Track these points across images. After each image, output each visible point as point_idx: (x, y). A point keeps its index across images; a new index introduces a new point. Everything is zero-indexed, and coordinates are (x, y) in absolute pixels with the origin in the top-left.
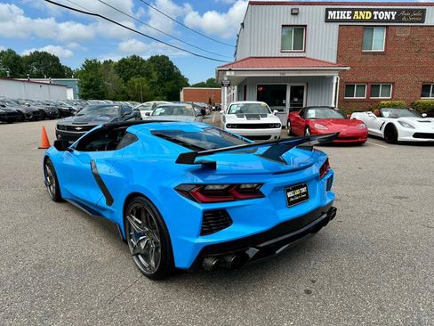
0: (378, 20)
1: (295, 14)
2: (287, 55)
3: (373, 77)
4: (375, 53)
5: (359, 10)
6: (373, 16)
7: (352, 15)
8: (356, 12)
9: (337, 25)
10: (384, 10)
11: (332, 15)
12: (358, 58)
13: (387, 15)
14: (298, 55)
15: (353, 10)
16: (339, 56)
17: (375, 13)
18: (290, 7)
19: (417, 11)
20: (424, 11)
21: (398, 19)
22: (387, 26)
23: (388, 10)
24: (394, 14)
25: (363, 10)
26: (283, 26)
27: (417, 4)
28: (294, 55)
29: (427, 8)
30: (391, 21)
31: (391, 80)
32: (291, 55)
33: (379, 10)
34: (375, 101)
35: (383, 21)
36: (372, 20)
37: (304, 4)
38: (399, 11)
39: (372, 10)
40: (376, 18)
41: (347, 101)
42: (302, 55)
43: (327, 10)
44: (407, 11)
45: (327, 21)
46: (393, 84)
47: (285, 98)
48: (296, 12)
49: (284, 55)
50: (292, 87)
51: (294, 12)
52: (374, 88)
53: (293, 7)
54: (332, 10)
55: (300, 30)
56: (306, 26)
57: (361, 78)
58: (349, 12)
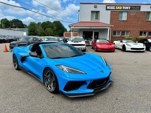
1: (95, 7)
2: (93, 21)
3: (122, 29)
4: (123, 21)
5: (117, 6)
6: (122, 8)
7: (115, 8)
8: (117, 7)
9: (110, 11)
10: (126, 6)
11: (108, 7)
12: (117, 22)
14: (97, 21)
15: (116, 6)
16: (111, 21)
17: (123, 7)
18: (94, 5)
19: (137, 6)
20: (140, 7)
21: (131, 9)
22: (127, 12)
23: (128, 6)
24: (130, 7)
25: (119, 6)
26: (92, 11)
27: (138, 4)
28: (95, 21)
29: (141, 5)
30: (128, 10)
31: (129, 30)
32: (94, 21)
34: (123, 37)
35: (126, 10)
36: (122, 9)
37: (99, 4)
38: (131, 6)
39: (122, 6)
40: (123, 9)
41: (114, 37)
42: (98, 21)
43: (107, 6)
44: (134, 6)
45: (107, 9)
46: (130, 31)
47: (92, 36)
49: (92, 21)
50: (95, 32)
51: (95, 6)
52: (123, 33)
53: (95, 5)
54: (108, 6)
55: (97, 12)
56: (99, 11)
57: (119, 29)
58: (114, 7)
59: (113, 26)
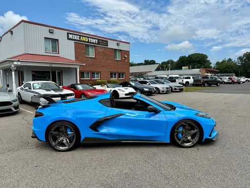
0: (91, 43)
2: (49, 54)
3: (92, 69)
4: (91, 58)
5: (83, 36)
7: (80, 38)
9: (73, 42)
10: (93, 38)
11: (70, 36)
13: (94, 41)
14: (55, 55)
15: (80, 36)
16: (76, 57)
17: (90, 39)
18: (48, 28)
19: (105, 41)
20: (107, 41)
21: (99, 43)
22: (95, 46)
23: (95, 39)
24: (97, 40)
25: (84, 36)
26: (45, 38)
27: (104, 38)
30: (95, 44)
31: (99, 71)
32: (51, 55)
33: (91, 38)
34: (94, 80)
35: (93, 43)
36: (88, 42)
37: (56, 28)
38: (98, 40)
39: (88, 37)
40: (90, 41)
41: (82, 80)
42: (57, 55)
43: (68, 34)
44: (101, 40)
45: (68, 39)
47: (50, 79)
48: (52, 31)
49: (47, 54)
51: (51, 31)
52: (93, 74)
53: (50, 28)
54: (71, 34)
55: (55, 41)
56: (58, 40)
57: (87, 69)
58: (78, 37)
59: (84, 64)
